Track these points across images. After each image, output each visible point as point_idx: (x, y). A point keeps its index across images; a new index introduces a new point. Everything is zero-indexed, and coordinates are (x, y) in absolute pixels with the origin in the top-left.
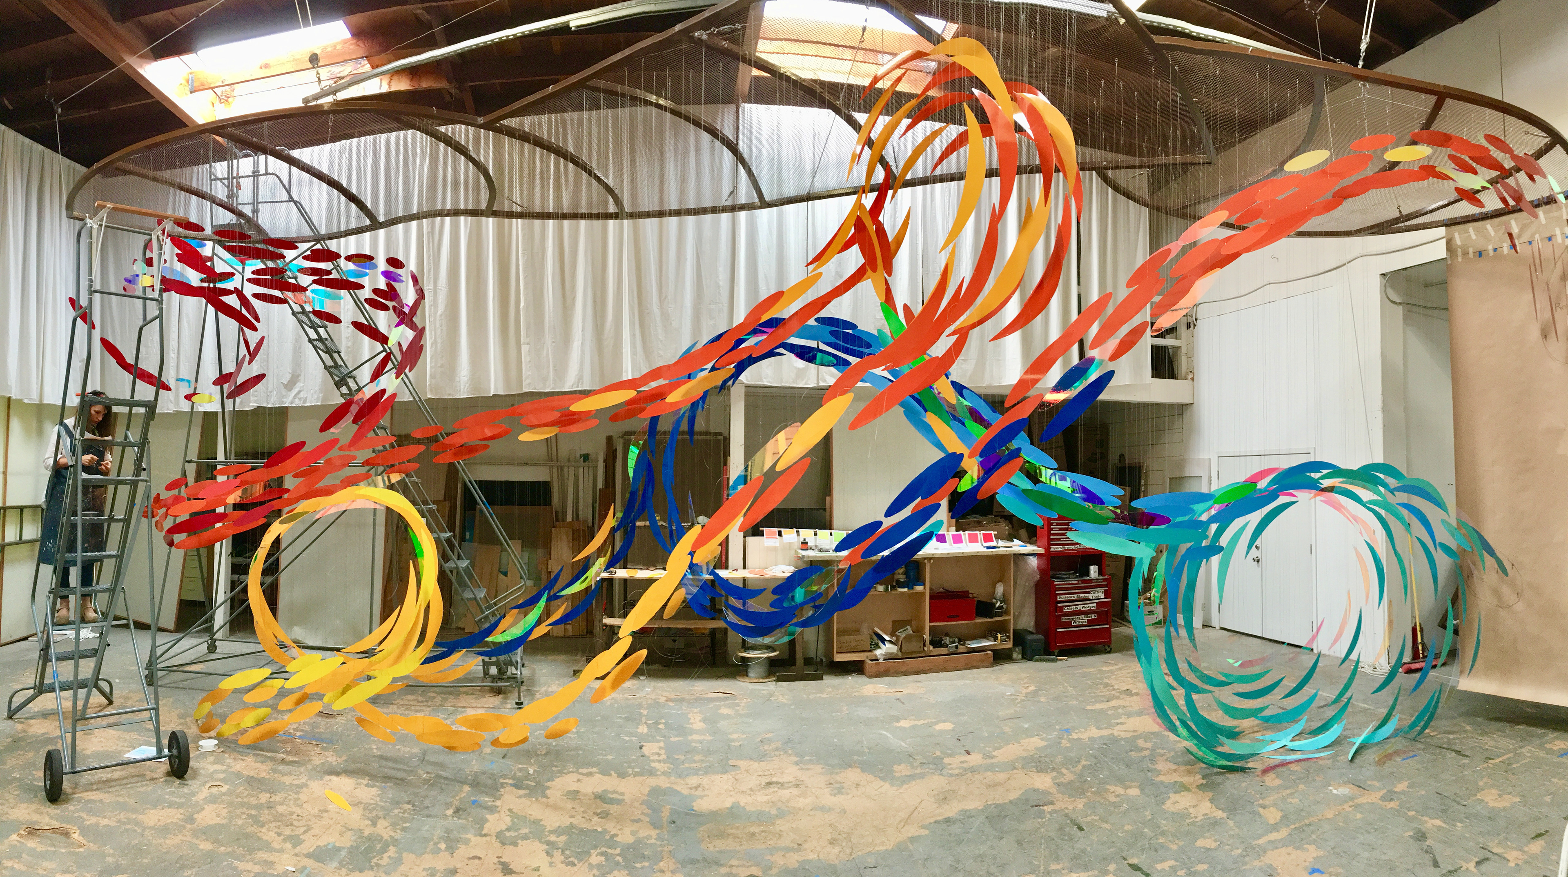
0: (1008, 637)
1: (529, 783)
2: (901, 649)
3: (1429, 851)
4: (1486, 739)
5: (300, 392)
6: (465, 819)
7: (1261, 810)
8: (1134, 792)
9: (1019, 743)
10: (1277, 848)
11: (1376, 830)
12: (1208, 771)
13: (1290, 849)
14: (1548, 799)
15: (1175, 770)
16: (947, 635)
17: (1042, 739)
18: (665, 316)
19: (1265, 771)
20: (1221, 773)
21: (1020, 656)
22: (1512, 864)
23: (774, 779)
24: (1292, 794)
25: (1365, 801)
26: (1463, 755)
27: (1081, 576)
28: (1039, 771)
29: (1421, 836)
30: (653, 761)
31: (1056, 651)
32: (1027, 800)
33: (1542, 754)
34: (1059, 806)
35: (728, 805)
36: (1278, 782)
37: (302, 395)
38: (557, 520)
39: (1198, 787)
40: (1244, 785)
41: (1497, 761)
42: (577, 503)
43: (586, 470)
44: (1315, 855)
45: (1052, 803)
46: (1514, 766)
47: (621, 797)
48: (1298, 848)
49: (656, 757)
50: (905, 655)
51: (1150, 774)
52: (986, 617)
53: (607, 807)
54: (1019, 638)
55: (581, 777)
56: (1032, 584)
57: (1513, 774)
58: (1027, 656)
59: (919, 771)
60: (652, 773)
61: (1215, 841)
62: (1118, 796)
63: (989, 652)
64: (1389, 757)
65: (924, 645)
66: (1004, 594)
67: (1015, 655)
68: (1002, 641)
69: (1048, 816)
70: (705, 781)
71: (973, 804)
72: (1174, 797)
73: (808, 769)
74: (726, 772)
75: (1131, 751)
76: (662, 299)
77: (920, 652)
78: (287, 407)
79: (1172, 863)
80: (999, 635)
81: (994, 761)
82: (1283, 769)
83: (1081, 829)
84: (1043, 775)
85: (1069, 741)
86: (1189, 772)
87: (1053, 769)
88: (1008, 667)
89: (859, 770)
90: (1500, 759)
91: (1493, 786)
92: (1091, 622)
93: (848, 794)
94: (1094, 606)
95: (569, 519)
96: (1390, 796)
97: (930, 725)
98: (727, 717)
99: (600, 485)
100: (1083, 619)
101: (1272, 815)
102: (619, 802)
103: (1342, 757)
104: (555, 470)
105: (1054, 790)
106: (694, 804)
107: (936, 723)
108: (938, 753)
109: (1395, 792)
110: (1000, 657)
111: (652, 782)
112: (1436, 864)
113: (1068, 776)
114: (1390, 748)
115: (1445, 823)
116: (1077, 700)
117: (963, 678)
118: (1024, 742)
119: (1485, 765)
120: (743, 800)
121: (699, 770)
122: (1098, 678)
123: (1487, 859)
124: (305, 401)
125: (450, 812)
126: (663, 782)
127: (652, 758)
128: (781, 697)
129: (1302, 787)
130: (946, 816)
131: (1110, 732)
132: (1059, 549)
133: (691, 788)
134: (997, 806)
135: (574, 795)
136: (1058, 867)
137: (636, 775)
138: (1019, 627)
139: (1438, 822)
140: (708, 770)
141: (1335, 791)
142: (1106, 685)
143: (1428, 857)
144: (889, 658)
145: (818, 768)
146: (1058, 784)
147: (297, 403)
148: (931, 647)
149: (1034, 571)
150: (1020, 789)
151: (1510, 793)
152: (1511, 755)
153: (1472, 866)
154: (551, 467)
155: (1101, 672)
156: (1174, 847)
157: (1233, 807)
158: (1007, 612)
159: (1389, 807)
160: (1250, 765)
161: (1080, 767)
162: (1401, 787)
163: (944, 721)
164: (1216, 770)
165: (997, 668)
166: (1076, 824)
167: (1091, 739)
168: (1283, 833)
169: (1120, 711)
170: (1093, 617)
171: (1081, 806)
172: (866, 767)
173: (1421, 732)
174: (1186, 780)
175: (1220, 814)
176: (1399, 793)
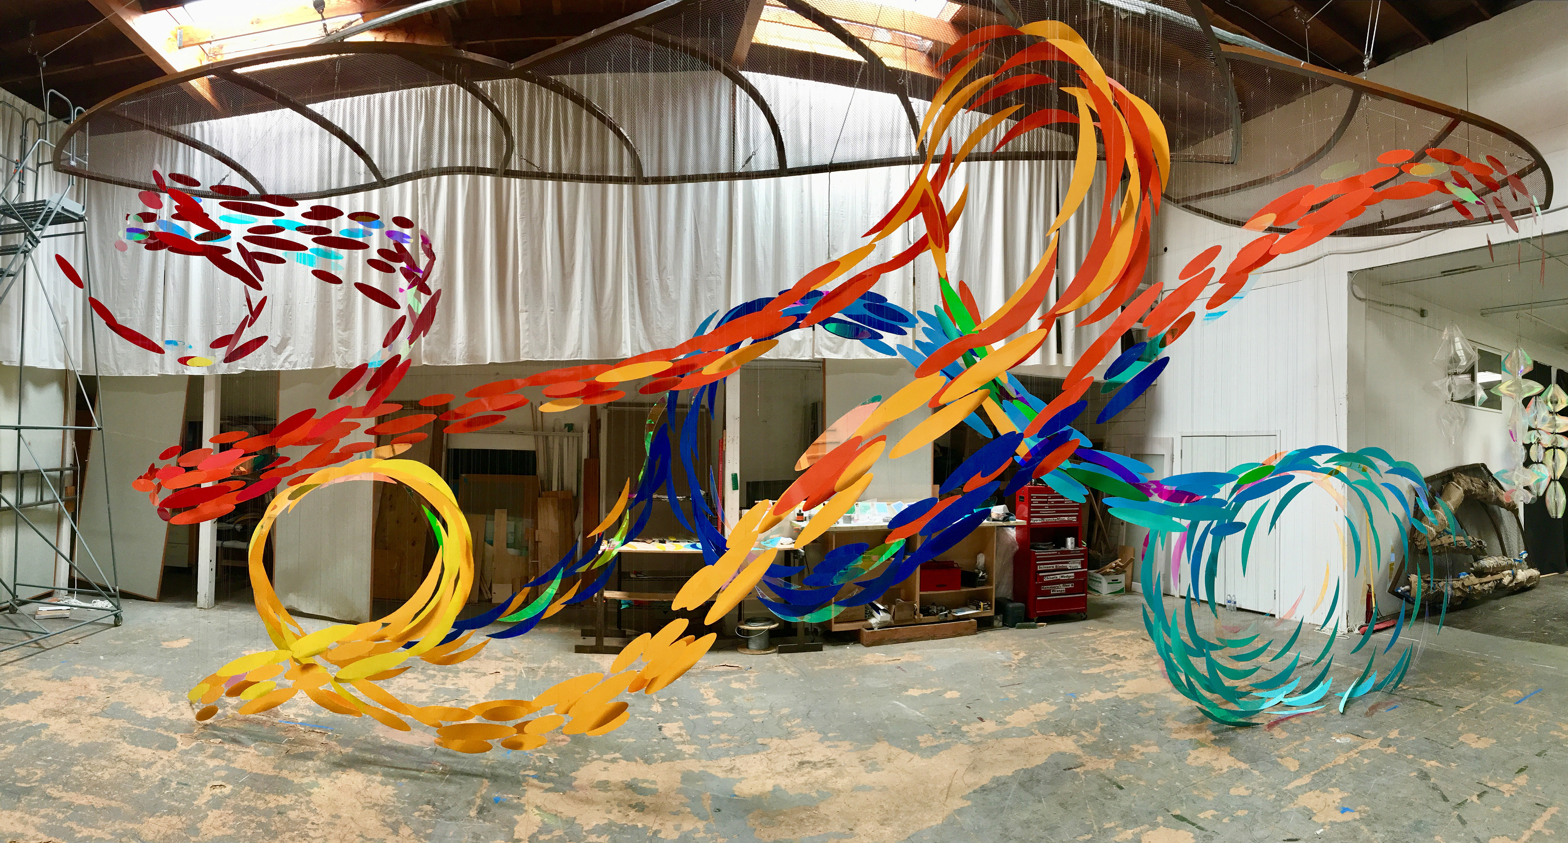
0: (990, 606)
1: (552, 774)
2: (893, 617)
3: (1435, 788)
4: (1450, 691)
5: (290, 355)
6: (490, 821)
7: (1279, 760)
8: (1154, 749)
9: (1028, 709)
10: (1306, 792)
11: (1385, 772)
12: (1217, 728)
13: (1317, 792)
14: (1518, 739)
15: (1186, 729)
16: (934, 604)
17: (1051, 704)
18: (664, 288)
19: (1271, 726)
20: (1233, 729)
21: (1001, 624)
22: (1507, 795)
23: (806, 759)
24: (1301, 745)
25: (1367, 748)
26: (1438, 705)
27: (1058, 547)
28: (1060, 735)
29: (1424, 776)
30: (678, 743)
31: (1036, 618)
32: (1057, 764)
33: (1501, 702)
34: (1090, 766)
35: (769, 787)
36: (1285, 735)
37: (292, 359)
38: (543, 490)
39: (1212, 741)
40: (1255, 738)
41: (1466, 709)
42: (562, 472)
43: (571, 439)
44: (1340, 796)
45: (1082, 765)
46: (1482, 712)
47: (653, 786)
48: (1325, 791)
49: (679, 739)
50: (898, 623)
51: (1162, 732)
52: (970, 587)
53: (641, 798)
54: (1001, 607)
55: (607, 764)
56: (1010, 556)
57: (1483, 719)
58: (1009, 623)
59: (942, 741)
60: (679, 756)
61: (1247, 789)
62: (1142, 754)
63: (973, 620)
64: (1374, 708)
65: (915, 614)
66: (985, 565)
67: (996, 623)
68: (985, 609)
69: (1083, 777)
70: (738, 762)
71: (1005, 772)
72: (1194, 753)
73: (836, 746)
74: (757, 752)
75: (1139, 711)
76: (661, 270)
77: (910, 620)
78: (279, 371)
79: (1212, 812)
80: (982, 604)
81: (1007, 726)
82: (1285, 723)
83: (1121, 788)
84: (1065, 738)
85: (1078, 704)
86: (1199, 730)
87: (1072, 733)
88: (990, 634)
89: (886, 743)
90: (1469, 707)
91: (1470, 731)
92: (1068, 591)
93: (883, 769)
94: (1072, 575)
95: (555, 489)
96: (1387, 743)
97: (939, 694)
98: (740, 692)
99: (585, 454)
100: (1062, 588)
101: (1292, 765)
102: (654, 793)
103: (1334, 711)
104: (540, 439)
105: (1080, 752)
106: (734, 789)
107: (945, 692)
108: (955, 722)
109: (1390, 740)
110: (984, 624)
111: (679, 765)
112: (1445, 799)
113: (1089, 739)
114: (1372, 702)
115: (1441, 763)
116: (1072, 665)
117: (953, 646)
118: (1032, 707)
119: (1458, 713)
120: (782, 782)
121: (728, 750)
122: (1083, 644)
123: (1485, 792)
124: (295, 365)
125: (473, 813)
126: (694, 766)
127: (675, 740)
128: (786, 669)
129: (1307, 738)
130: (980, 785)
131: (1115, 694)
132: (1038, 521)
133: (726, 771)
134: (1026, 771)
135: (604, 785)
136: (1112, 824)
137: (664, 760)
138: (1000, 596)
139: (1433, 763)
140: (740, 750)
141: (1338, 741)
142: (1095, 650)
143: (1436, 794)
144: (884, 625)
145: (846, 745)
146: (1083, 746)
147: (288, 367)
148: (922, 615)
149: (1013, 542)
150: (1045, 753)
151: (1485, 736)
152: (1476, 704)
153: (1475, 798)
154: (536, 437)
155: (1084, 638)
156: (1210, 798)
157: (1253, 759)
158: (988, 582)
159: (1389, 752)
160: (1254, 721)
161: (1098, 730)
162: (1394, 734)
163: (951, 690)
164: (1226, 726)
165: (981, 635)
166: (1115, 783)
167: (1098, 701)
168: (1306, 779)
169: (1115, 674)
170: (1070, 586)
171: (1112, 766)
172: (892, 739)
173: (1395, 687)
174: (1201, 736)
175: (1244, 766)
176: (1394, 740)
